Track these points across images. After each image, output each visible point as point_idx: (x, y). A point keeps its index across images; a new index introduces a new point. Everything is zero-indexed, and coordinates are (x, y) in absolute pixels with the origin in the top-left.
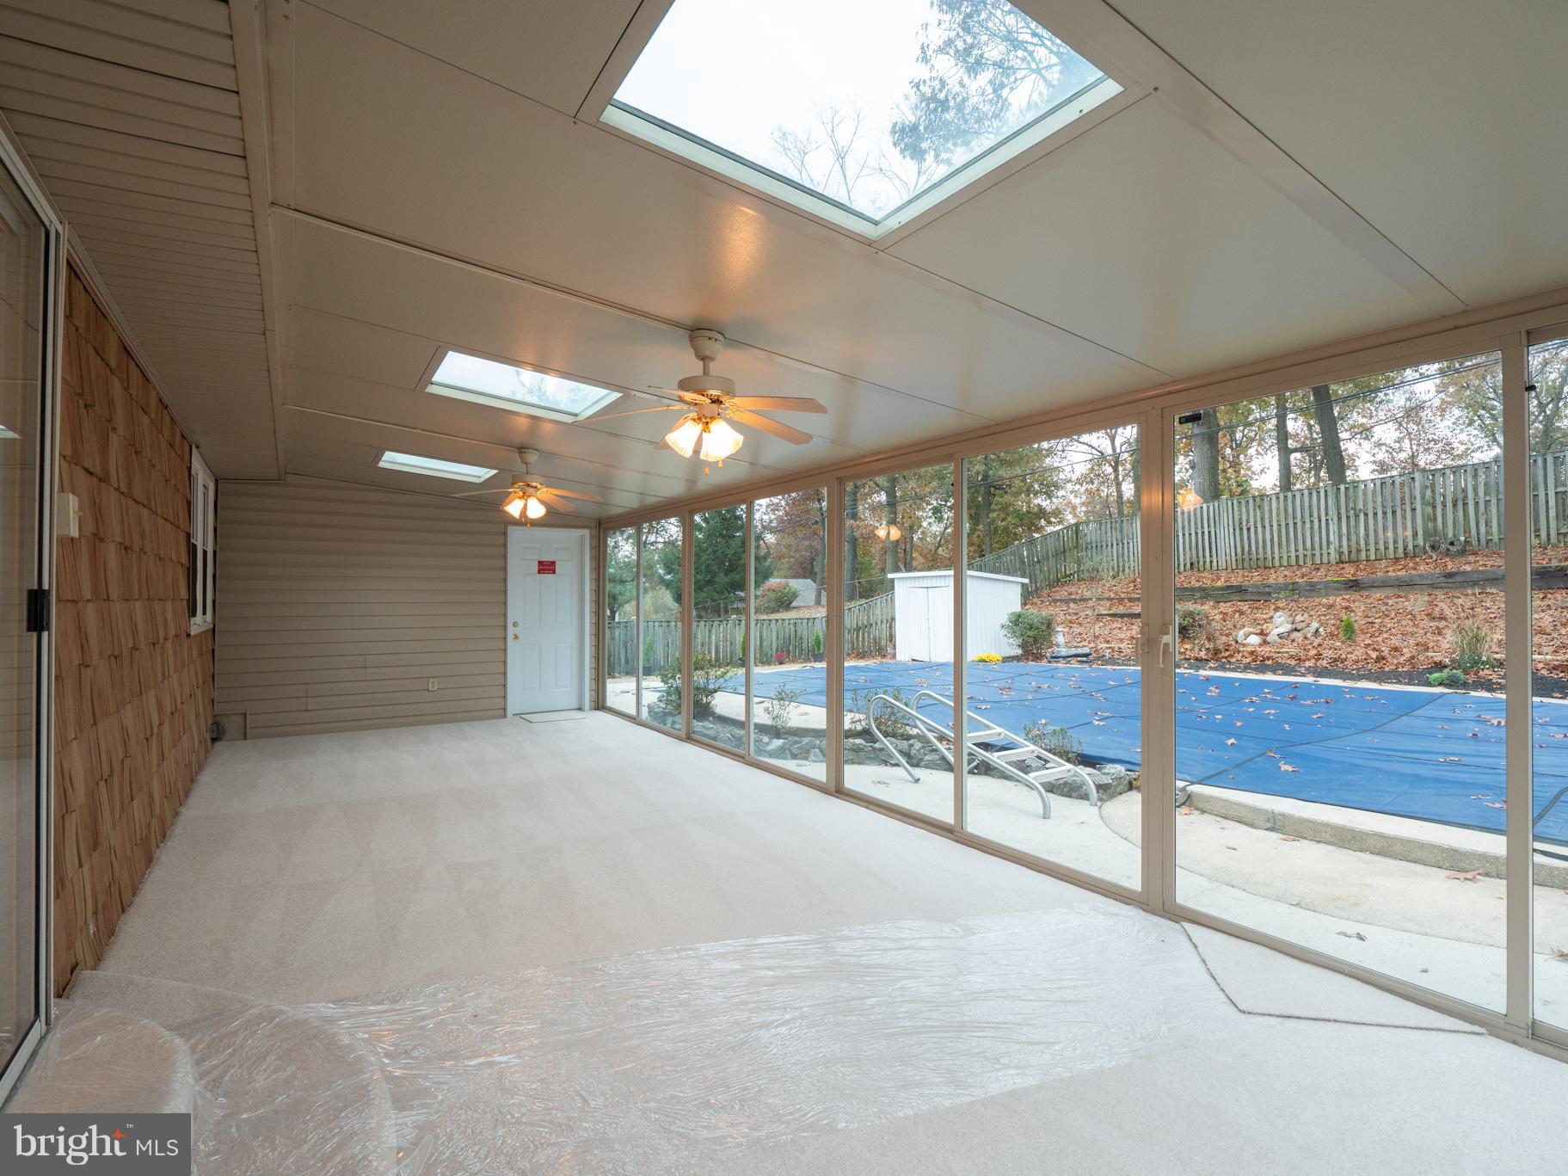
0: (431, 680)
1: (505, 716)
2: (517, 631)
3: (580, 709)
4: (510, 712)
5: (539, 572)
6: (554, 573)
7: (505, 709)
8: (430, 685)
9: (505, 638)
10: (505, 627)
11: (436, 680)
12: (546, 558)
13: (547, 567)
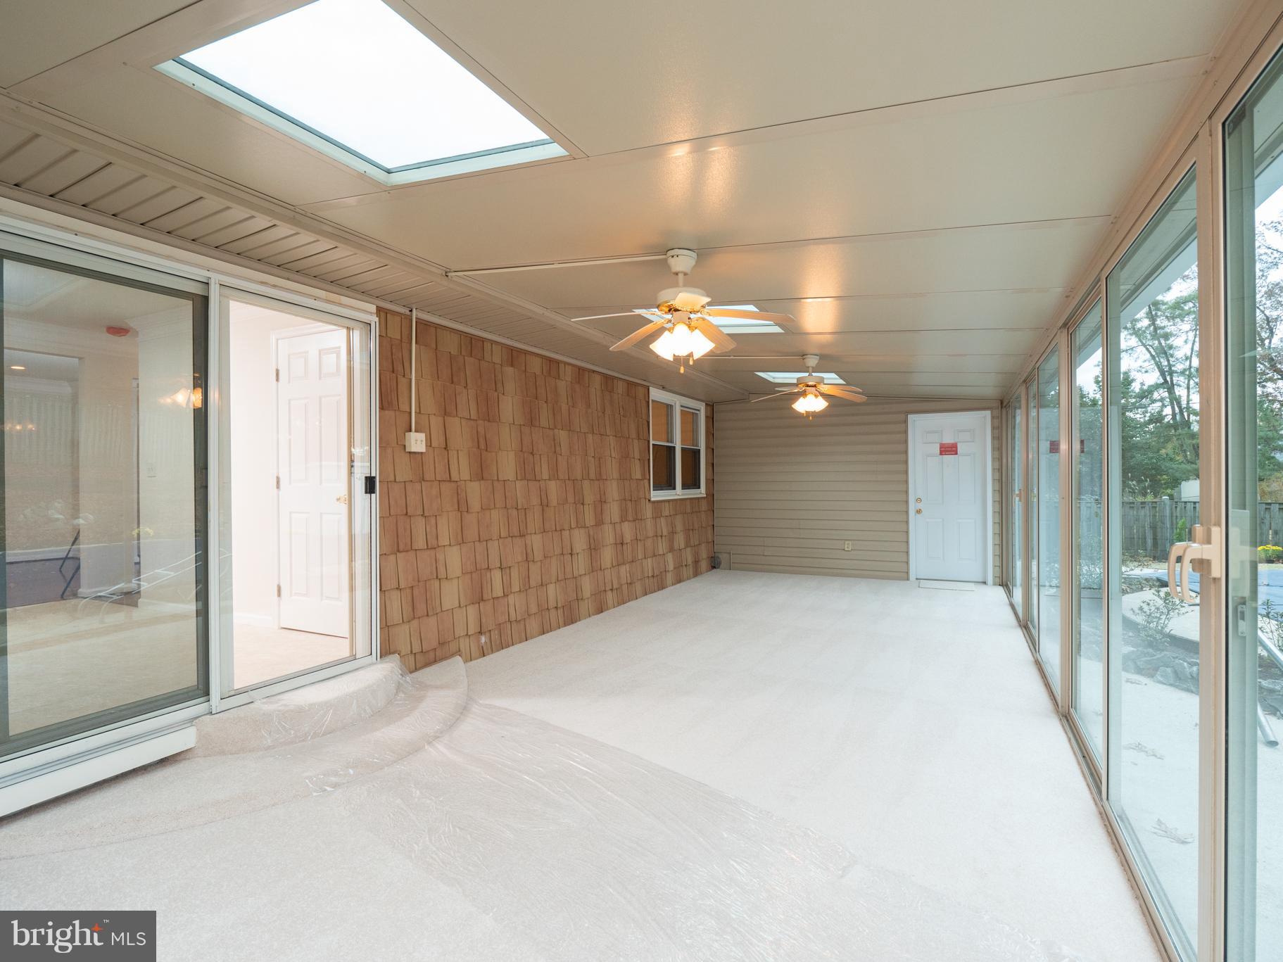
0: (847, 542)
1: (908, 579)
2: (920, 506)
3: (985, 583)
4: (912, 576)
5: (941, 454)
6: (956, 454)
7: (908, 573)
8: (846, 546)
9: (907, 512)
10: (907, 502)
11: (850, 542)
12: (948, 440)
13: (949, 449)
